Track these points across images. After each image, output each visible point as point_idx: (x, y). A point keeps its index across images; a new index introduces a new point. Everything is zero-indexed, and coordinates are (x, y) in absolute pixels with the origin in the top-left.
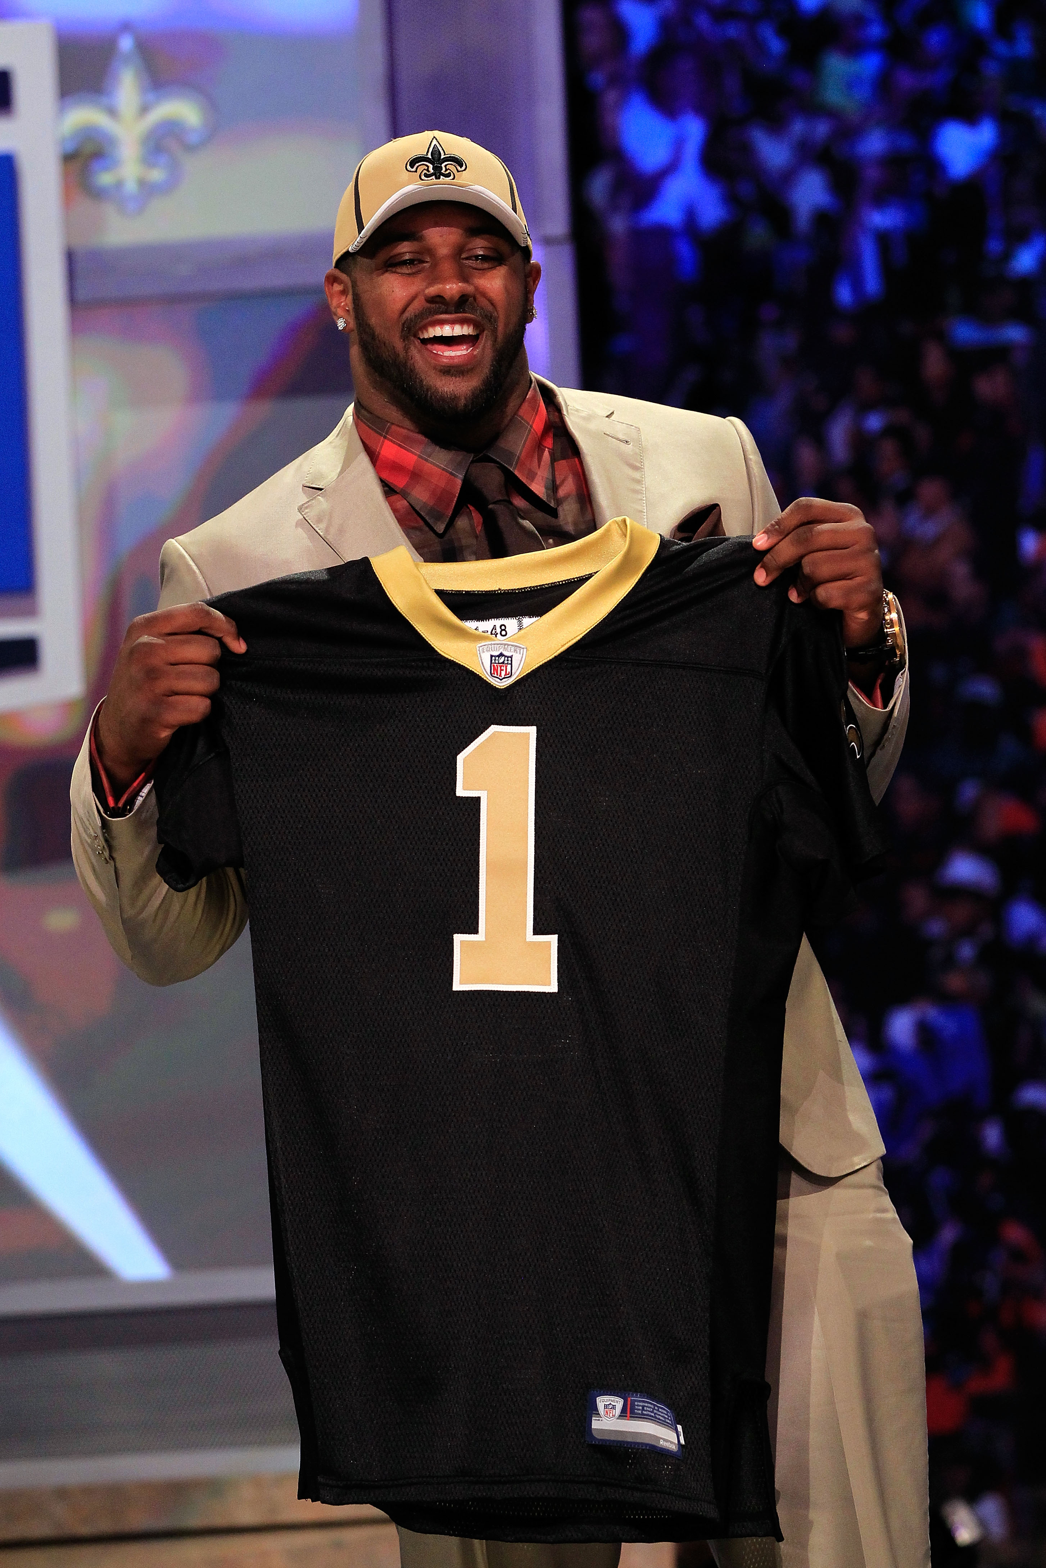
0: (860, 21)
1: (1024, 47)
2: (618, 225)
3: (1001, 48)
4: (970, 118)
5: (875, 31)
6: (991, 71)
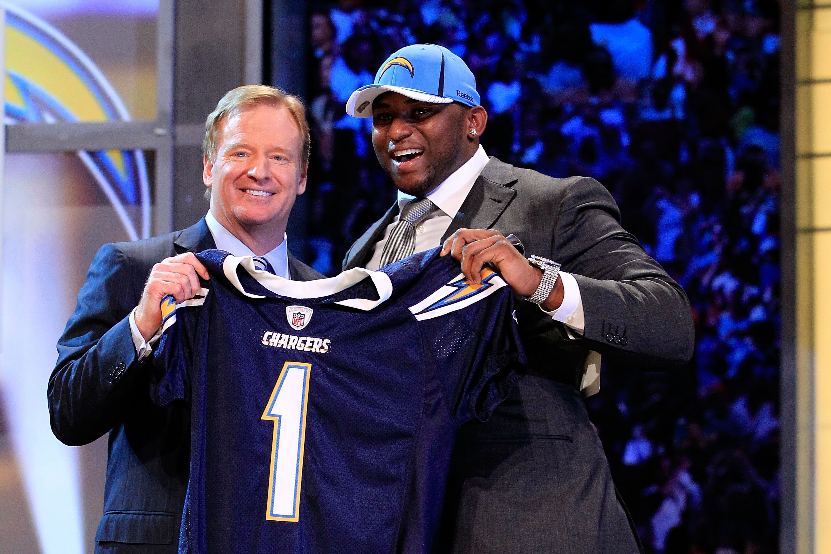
0: (454, 29)
1: (536, 47)
2: (327, 127)
3: (524, 47)
4: (507, 82)
5: (462, 35)
6: (519, 57)
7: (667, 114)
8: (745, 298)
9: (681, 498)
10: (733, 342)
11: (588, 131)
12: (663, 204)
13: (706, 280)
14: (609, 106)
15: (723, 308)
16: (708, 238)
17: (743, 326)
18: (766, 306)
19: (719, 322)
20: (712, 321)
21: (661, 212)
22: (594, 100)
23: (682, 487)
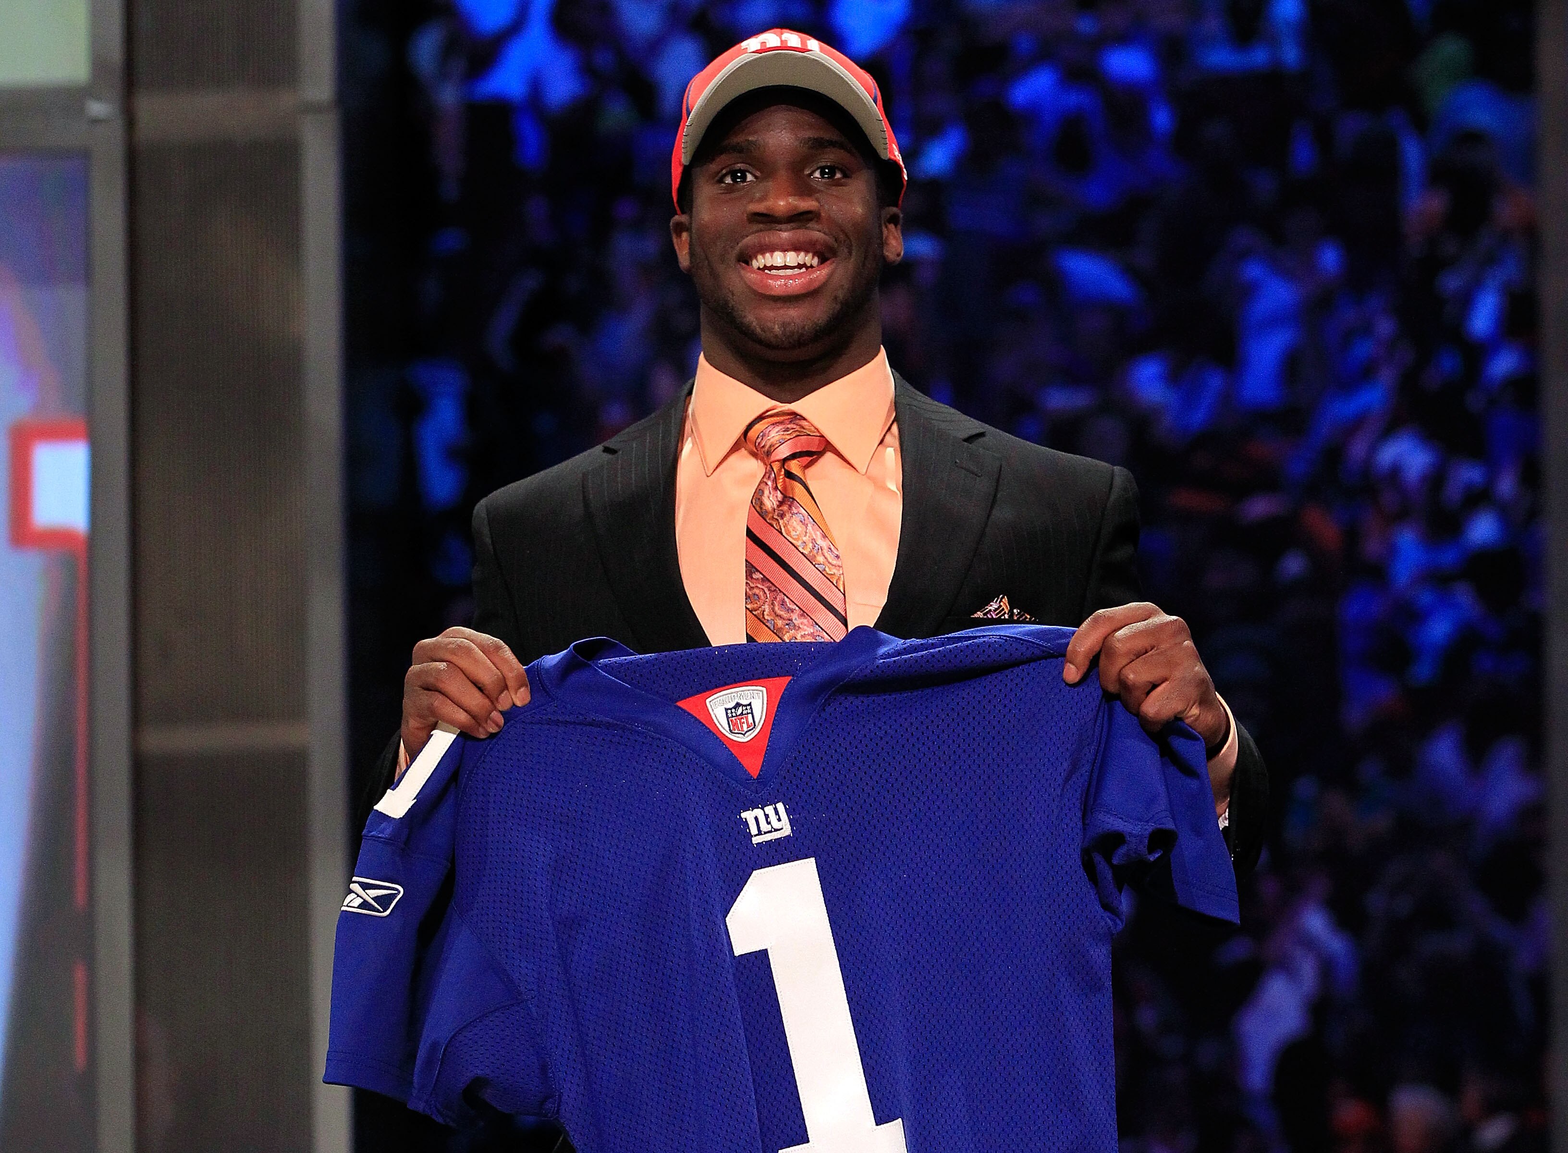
7: (1259, 57)
8: (1453, 491)
9: (1308, 970)
10: (1426, 598)
11: (1074, 99)
12: (1254, 271)
13: (1358, 449)
14: (1125, 39)
15: (1401, 516)
16: (1364, 349)
17: (1448, 558)
18: (1504, 513)
19: (1392, 550)
20: (1372, 547)
21: (1251, 290)
22: (1085, 26)
23: (1309, 943)
